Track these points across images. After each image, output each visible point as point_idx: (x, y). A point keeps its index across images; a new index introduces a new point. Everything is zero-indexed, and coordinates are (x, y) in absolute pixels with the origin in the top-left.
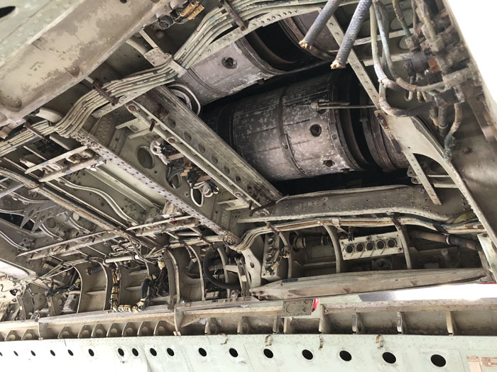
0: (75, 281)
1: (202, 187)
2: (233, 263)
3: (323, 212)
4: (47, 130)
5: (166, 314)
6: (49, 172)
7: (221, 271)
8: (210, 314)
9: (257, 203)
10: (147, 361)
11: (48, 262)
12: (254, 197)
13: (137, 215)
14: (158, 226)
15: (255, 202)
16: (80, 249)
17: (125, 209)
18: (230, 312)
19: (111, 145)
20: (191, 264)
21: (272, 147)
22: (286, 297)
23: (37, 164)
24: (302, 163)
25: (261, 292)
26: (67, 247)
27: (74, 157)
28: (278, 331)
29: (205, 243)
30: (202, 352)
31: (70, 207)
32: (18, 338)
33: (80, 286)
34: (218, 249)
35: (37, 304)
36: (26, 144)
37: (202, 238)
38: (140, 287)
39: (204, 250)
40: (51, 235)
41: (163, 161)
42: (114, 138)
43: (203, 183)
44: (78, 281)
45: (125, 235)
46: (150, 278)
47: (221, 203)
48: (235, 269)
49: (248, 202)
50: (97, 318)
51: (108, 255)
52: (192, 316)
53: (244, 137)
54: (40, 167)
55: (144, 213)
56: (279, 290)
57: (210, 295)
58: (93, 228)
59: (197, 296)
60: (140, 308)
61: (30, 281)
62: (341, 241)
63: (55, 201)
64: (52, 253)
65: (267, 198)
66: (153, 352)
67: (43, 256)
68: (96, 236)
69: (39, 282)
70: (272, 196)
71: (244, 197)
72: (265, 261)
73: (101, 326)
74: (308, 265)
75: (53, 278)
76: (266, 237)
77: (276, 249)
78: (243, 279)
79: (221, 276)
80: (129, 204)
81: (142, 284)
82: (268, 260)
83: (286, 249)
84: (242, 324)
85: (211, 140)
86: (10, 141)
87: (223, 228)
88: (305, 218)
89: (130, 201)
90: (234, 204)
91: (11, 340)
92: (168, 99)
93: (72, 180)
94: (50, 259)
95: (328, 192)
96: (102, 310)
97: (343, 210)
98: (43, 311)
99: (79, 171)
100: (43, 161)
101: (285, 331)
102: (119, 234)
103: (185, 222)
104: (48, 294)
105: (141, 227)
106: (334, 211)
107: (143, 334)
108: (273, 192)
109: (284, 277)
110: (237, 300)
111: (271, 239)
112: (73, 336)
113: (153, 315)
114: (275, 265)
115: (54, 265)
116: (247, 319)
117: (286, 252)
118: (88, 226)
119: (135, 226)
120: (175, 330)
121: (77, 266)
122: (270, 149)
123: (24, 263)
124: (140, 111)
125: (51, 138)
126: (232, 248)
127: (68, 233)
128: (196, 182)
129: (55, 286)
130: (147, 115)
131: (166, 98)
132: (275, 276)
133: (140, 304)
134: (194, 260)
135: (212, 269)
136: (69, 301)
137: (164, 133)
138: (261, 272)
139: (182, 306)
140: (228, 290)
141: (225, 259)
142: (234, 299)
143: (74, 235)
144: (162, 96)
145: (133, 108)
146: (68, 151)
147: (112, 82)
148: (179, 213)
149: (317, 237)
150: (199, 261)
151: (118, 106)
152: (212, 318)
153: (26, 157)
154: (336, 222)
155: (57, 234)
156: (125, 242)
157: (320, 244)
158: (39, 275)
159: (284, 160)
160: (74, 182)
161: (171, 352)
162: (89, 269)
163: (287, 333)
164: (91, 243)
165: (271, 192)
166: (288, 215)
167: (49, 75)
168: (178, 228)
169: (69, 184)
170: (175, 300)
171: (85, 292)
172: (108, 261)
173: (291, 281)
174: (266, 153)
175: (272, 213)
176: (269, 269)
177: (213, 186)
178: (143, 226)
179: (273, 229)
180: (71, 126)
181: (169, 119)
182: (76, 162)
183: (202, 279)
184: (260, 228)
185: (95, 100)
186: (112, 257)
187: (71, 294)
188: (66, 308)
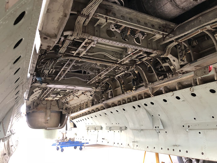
0: (109, 87)
1: (139, 35)
2: (166, 62)
3: (200, 25)
4: (72, 38)
5: (145, 90)
6: (81, 52)
7: (161, 67)
8: (163, 85)
9: (166, 33)
10: (145, 108)
11: (97, 83)
12: (163, 31)
13: (119, 56)
14: (128, 58)
15: (165, 33)
16: (105, 75)
17: (113, 56)
18: (171, 82)
19: (95, 34)
20: (148, 68)
21: (164, 4)
22: (194, 70)
23: (76, 51)
24: (182, 5)
25: (182, 71)
26: (100, 76)
27: (86, 44)
28: (195, 84)
29: (150, 58)
30: (165, 101)
31: (94, 62)
32: (99, 110)
33: (111, 88)
34: (157, 58)
35: (100, 97)
36: (69, 45)
37: (148, 56)
38: (132, 82)
39: (151, 60)
40: (94, 74)
41: (118, 31)
42: (95, 31)
43: (138, 34)
44: (110, 86)
45: (118, 65)
46: (134, 78)
47: (150, 39)
48: (167, 64)
49: (161, 34)
50: (121, 97)
51: (115, 74)
52: (156, 88)
53: (149, 5)
54: (77, 52)
55: (121, 54)
56: (190, 68)
57: (160, 78)
58: (106, 66)
59: (155, 80)
60: (134, 90)
61: (94, 91)
62: (215, 35)
63: (88, 62)
64: (97, 80)
65: (170, 29)
66: (146, 105)
67: (95, 81)
68: (108, 69)
69: (97, 90)
70: (173, 27)
71: (159, 33)
72: (179, 57)
73: (124, 100)
74: (201, 52)
75: (101, 87)
76: (177, 46)
77: (183, 50)
78: (172, 67)
79: (162, 69)
80: (114, 53)
81: (132, 81)
82: (181, 56)
83: (187, 48)
84: (178, 86)
85: (134, 14)
86: (63, 46)
87: (155, 50)
88: (192, 31)
89: (114, 52)
90: (156, 38)
91: (93, 113)
92: (108, 5)
93: (90, 52)
94: (97, 82)
95: (200, 14)
96: (121, 94)
97: (211, 20)
98: (103, 99)
99: (90, 48)
100: (77, 49)
101: (198, 84)
102: (115, 66)
103: (138, 53)
104: (102, 93)
105: (122, 60)
106: (206, 22)
107: (140, 99)
108: (172, 25)
109: (190, 61)
110: (172, 77)
111: (180, 46)
112: (116, 105)
113: (141, 91)
114: (184, 58)
115: (100, 83)
116: (179, 83)
117: (188, 50)
118: (104, 66)
119: (120, 61)
120: (151, 95)
121: (107, 81)
122: (163, 6)
123: (90, 85)
124: (99, 16)
125: (75, 40)
126: (162, 56)
127: (99, 71)
128: (135, 35)
129: (103, 90)
130: (103, 16)
131: (107, 5)
132: (186, 62)
133: (134, 89)
134: (149, 66)
135: (157, 67)
136: (109, 94)
137: (112, 21)
138: (179, 62)
139: (150, 85)
140: (167, 74)
141: (161, 62)
142: (171, 77)
143: (101, 71)
144: (105, 5)
145: (96, 16)
146: (83, 42)
147: (83, 10)
148: (134, 50)
149: (202, 37)
150: (151, 66)
151: (90, 18)
152: (164, 87)
153: (71, 50)
154: (209, 27)
155: (95, 72)
156: (119, 68)
157: (205, 40)
158: (96, 88)
159: (172, 8)
160: (91, 53)
161: (152, 103)
162: (112, 81)
163: (199, 85)
164: (108, 72)
165: (171, 25)
166: (183, 33)
167: (58, 20)
168: (136, 56)
169: (89, 54)
170: (147, 83)
171: (113, 90)
172: (116, 76)
173: (194, 62)
174: (162, 8)
175: (175, 35)
176: (182, 60)
177: (143, 33)
178: (123, 59)
179: (178, 42)
180: (78, 33)
181: (112, 13)
182: (87, 45)
183: (154, 72)
184: (172, 44)
185: (81, 20)
186: (117, 74)
187: (109, 91)
188: (110, 97)
